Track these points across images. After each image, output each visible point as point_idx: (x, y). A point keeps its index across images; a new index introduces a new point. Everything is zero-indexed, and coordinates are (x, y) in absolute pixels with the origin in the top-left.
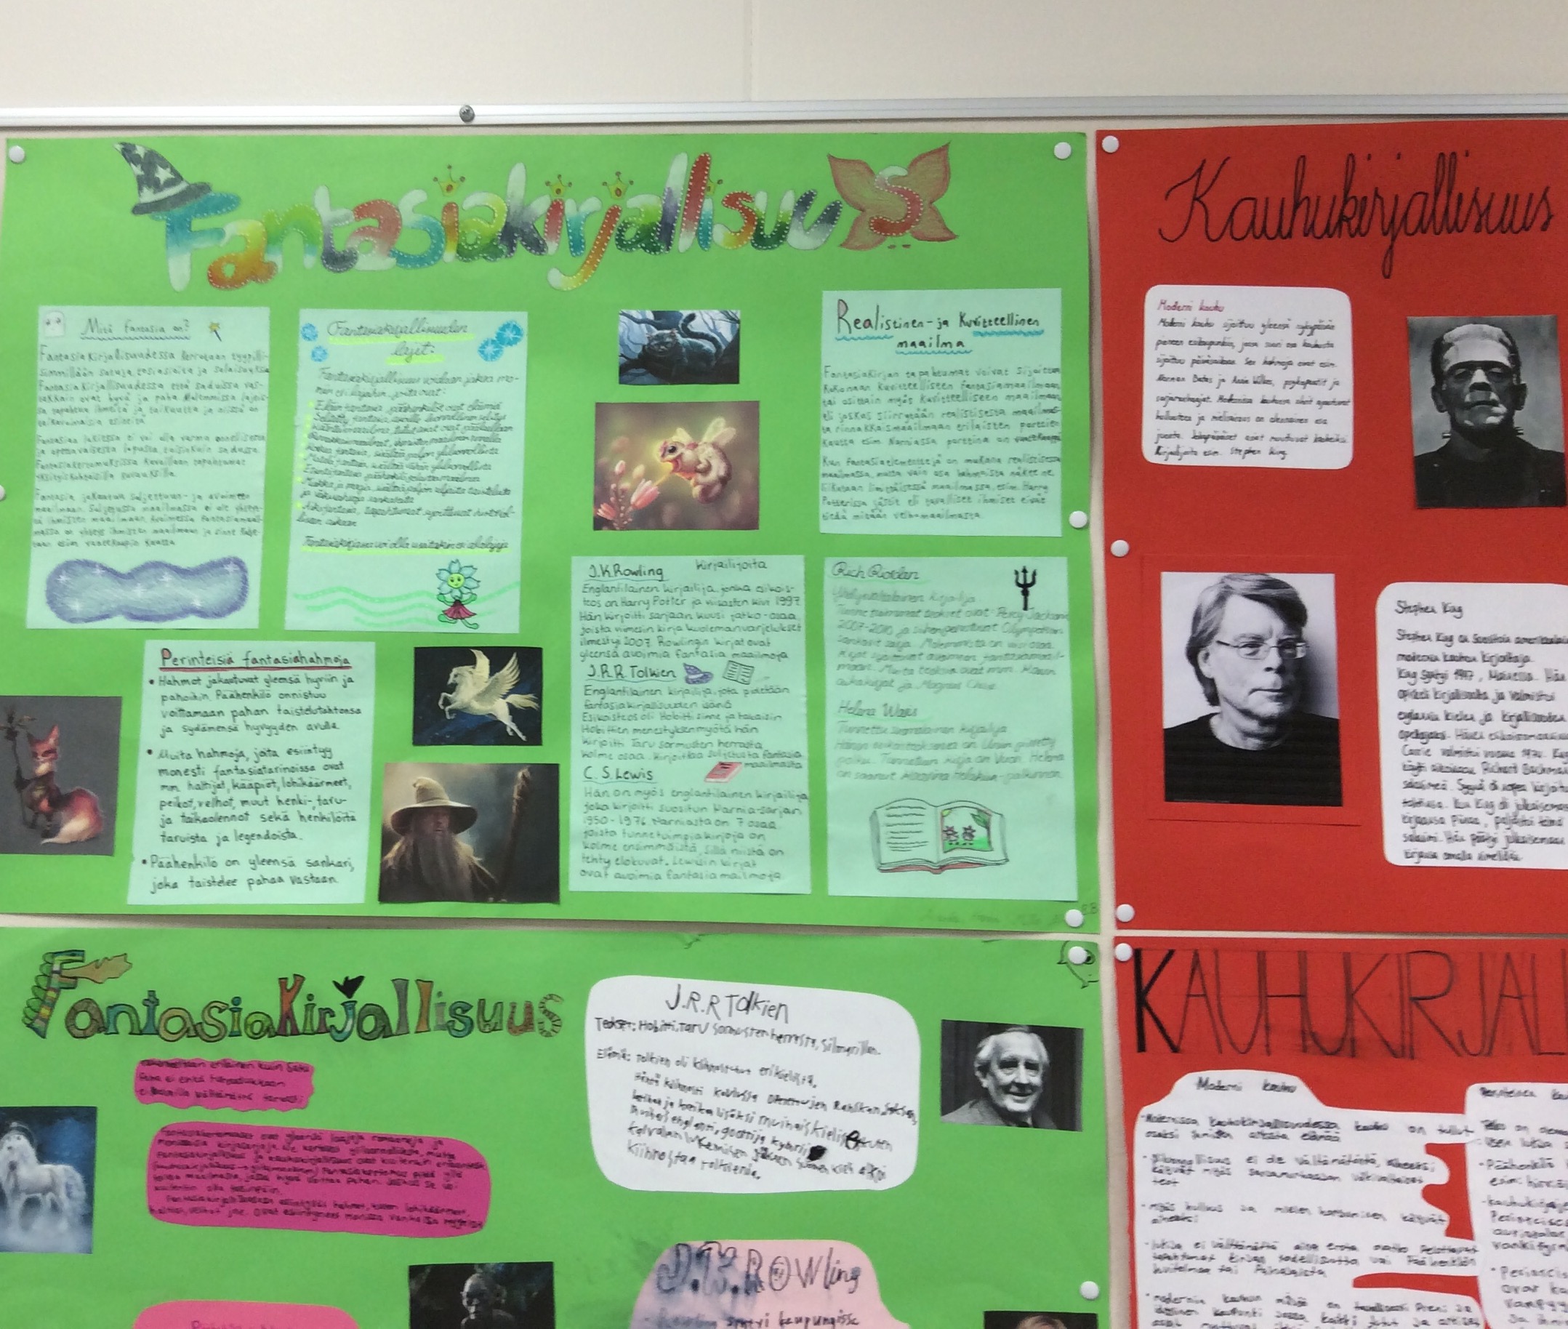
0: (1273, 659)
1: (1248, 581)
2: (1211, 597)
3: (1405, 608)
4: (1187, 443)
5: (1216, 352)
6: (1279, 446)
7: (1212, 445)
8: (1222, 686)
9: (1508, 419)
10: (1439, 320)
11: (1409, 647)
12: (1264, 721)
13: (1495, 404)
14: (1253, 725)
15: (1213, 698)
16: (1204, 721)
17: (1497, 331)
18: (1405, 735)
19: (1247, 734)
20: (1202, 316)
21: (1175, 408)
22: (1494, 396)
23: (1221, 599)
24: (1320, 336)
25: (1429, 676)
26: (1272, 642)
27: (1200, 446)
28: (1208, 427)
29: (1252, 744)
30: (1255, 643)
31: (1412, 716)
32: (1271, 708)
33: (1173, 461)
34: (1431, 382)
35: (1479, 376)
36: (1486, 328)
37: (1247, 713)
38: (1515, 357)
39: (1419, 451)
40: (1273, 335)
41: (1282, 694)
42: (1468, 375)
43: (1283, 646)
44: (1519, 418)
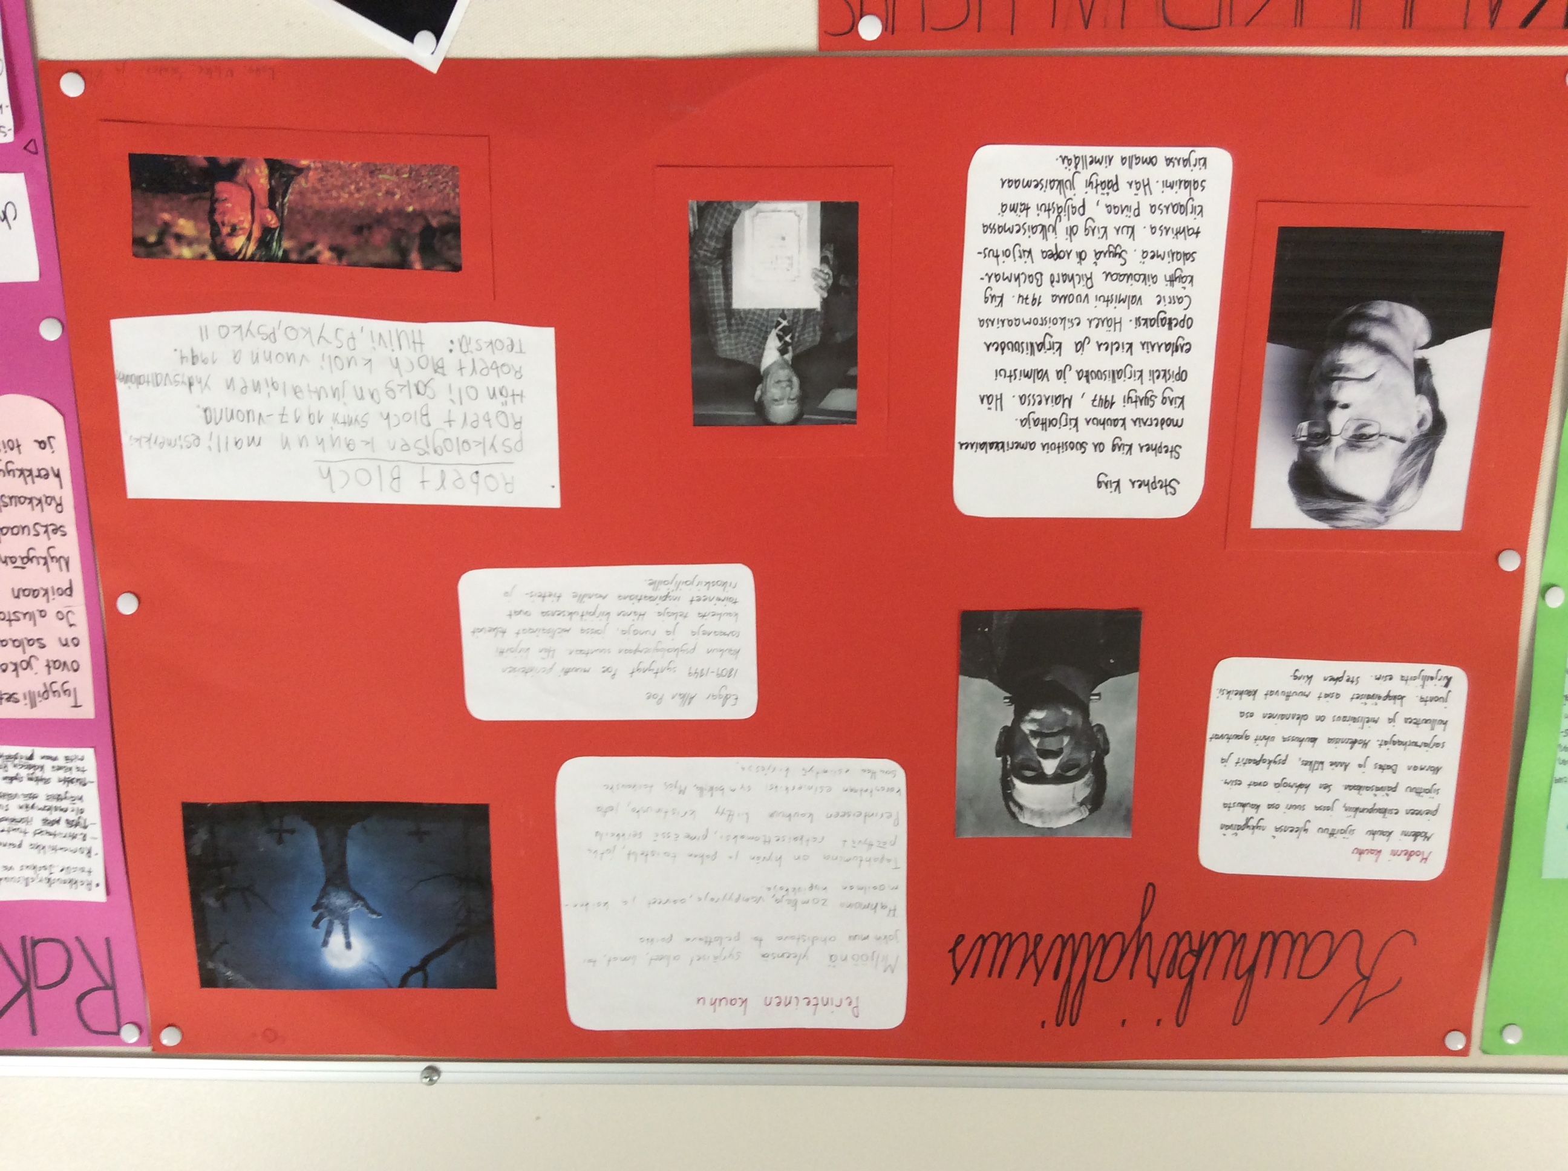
0: (1338, 420)
1: (1357, 519)
2: (1404, 499)
3: (1168, 485)
4: (1412, 691)
5: (1366, 800)
6: (1300, 686)
7: (1382, 688)
8: (1408, 383)
9: (1020, 715)
10: (1093, 833)
11: (1167, 436)
12: (1362, 339)
13: (1034, 734)
14: (1378, 333)
15: (1422, 368)
16: (1438, 338)
17: (1024, 819)
18: (1186, 322)
19: (1386, 321)
20: (1379, 842)
21: (1422, 734)
22: (1035, 743)
23: (1392, 495)
24: (1238, 817)
25: (1146, 400)
26: (1337, 442)
27: (1396, 687)
28: (1386, 709)
29: (1381, 309)
30: (1358, 440)
31: (1174, 347)
32: (1352, 357)
33: (1430, 669)
34: (1108, 760)
35: (1050, 766)
36: (1037, 823)
37: (1382, 349)
38: (1007, 787)
39: (1132, 680)
40: (1296, 819)
41: (1332, 374)
42: (1064, 768)
43: (1324, 437)
44: (1006, 716)
